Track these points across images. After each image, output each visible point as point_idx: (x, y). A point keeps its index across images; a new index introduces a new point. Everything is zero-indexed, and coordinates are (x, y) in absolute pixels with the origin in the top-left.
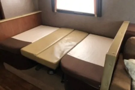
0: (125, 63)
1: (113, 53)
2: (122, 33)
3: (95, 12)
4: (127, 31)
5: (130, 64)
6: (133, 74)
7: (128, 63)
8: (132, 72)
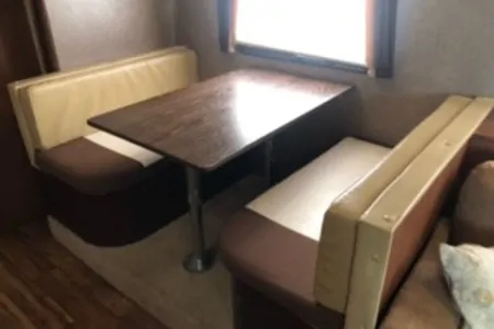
0: (444, 258)
1: (386, 216)
2: (448, 144)
3: (367, 60)
4: (474, 138)
5: (460, 263)
6: (469, 300)
7: (451, 259)
8: (467, 294)
